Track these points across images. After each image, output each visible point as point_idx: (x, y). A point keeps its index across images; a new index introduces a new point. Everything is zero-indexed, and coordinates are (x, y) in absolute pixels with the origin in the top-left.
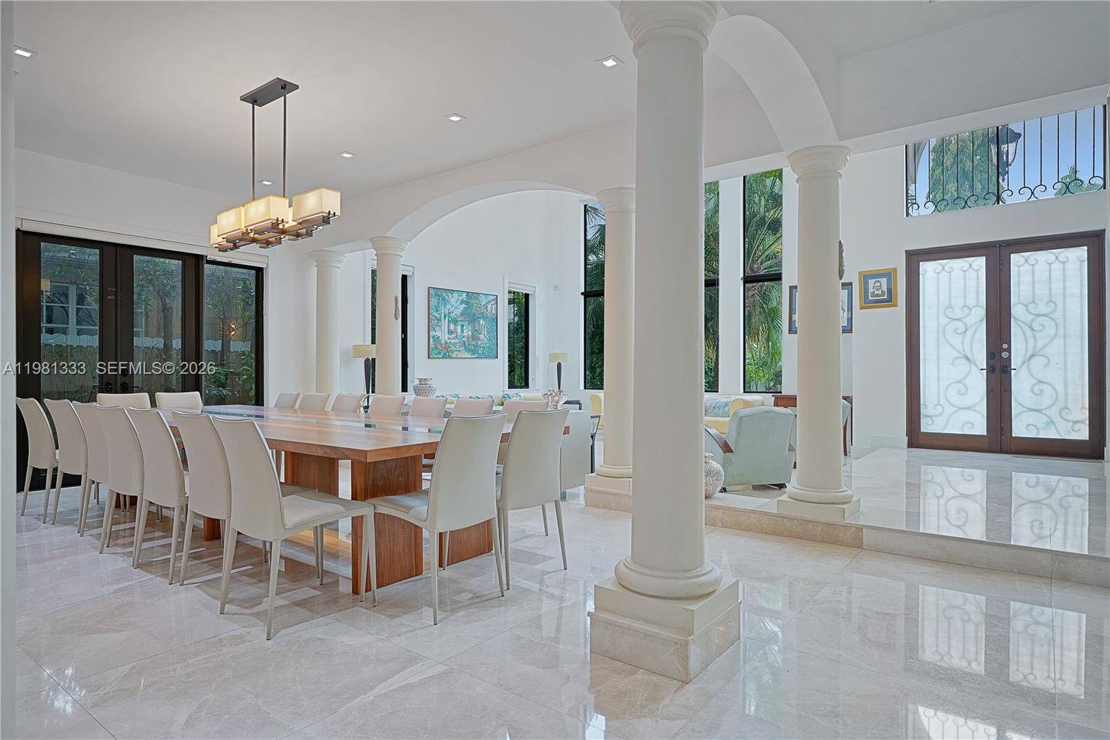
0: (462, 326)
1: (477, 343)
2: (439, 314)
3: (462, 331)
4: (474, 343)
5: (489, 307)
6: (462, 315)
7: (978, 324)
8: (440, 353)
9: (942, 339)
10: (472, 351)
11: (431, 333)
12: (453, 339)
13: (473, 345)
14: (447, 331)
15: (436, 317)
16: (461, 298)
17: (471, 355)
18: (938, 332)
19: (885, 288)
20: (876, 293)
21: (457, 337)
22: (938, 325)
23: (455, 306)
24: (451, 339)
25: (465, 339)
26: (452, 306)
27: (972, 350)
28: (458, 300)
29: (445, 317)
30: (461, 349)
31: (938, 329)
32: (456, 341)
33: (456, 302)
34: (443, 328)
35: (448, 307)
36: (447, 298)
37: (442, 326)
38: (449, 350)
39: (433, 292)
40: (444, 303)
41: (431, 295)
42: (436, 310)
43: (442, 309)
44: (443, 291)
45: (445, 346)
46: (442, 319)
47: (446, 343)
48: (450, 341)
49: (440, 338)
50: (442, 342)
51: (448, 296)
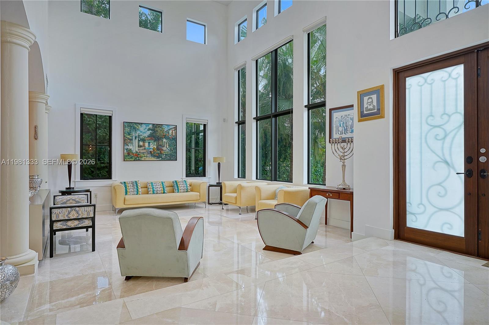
0: (149, 143)
1: (161, 152)
2: (131, 137)
3: (149, 146)
4: (159, 152)
5: (170, 132)
6: (149, 136)
7: (456, 130)
8: (131, 158)
9: (424, 145)
10: (157, 156)
11: (125, 147)
12: (142, 150)
13: (158, 153)
14: (137, 146)
15: (129, 139)
16: (148, 128)
17: (156, 159)
18: (421, 138)
19: (375, 103)
20: (369, 107)
21: (145, 149)
22: (421, 133)
23: (145, 132)
24: (140, 150)
25: (151, 150)
26: (141, 132)
27: (450, 155)
28: (146, 129)
29: (135, 138)
30: (148, 155)
31: (421, 136)
32: (145, 151)
33: (144, 130)
34: (134, 144)
35: (138, 132)
36: (137, 127)
37: (133, 143)
38: (139, 156)
39: (126, 124)
40: (135, 130)
41: (125, 126)
42: (129, 134)
43: (134, 134)
44: (134, 123)
45: (136, 154)
46: (133, 139)
47: (137, 152)
48: (139, 151)
49: (132, 149)
50: (134, 152)
51: (138, 126)
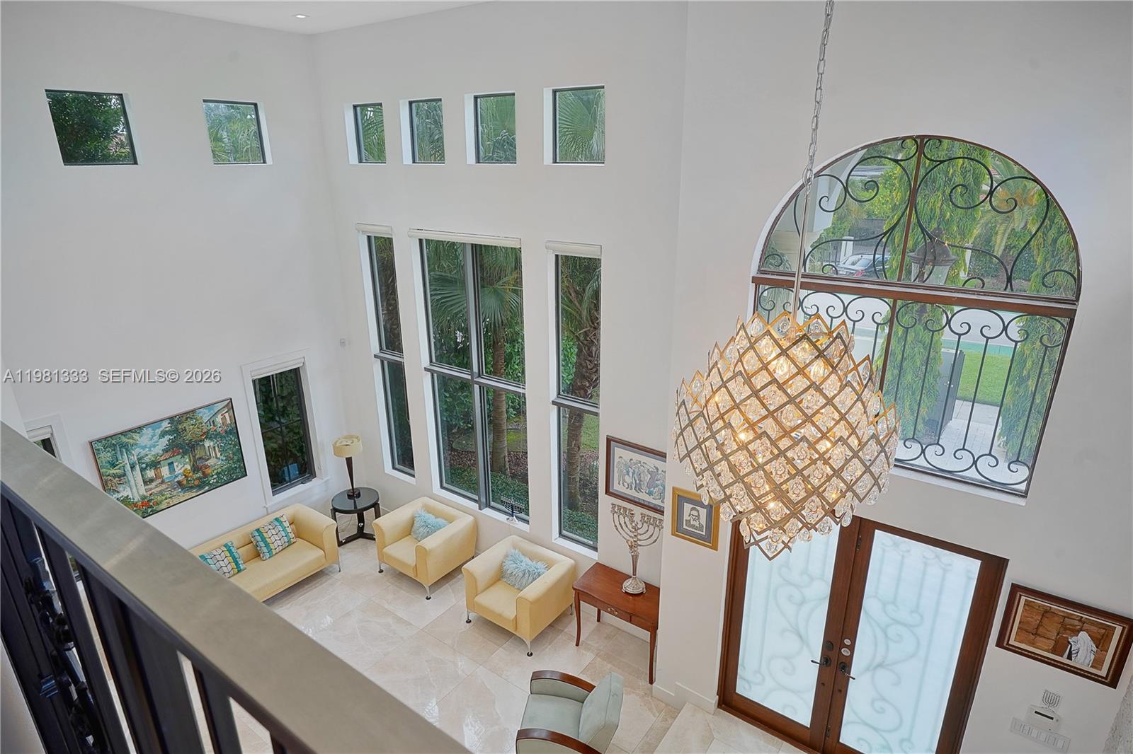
0: (171, 464)
1: (204, 473)
2: (120, 469)
3: (172, 470)
4: (200, 474)
5: (219, 419)
6: (166, 451)
9: (772, 603)
10: (198, 486)
12: (157, 486)
13: (199, 479)
14: (141, 482)
15: (115, 476)
16: (158, 431)
17: (196, 492)
18: (768, 590)
20: (692, 522)
21: (163, 482)
22: (769, 584)
23: (152, 444)
24: (151, 489)
25: (180, 478)
26: (144, 448)
27: (806, 628)
28: (153, 436)
29: (133, 467)
30: (175, 493)
32: (164, 486)
33: (151, 439)
34: (132, 483)
35: (136, 452)
36: (131, 441)
37: (129, 481)
38: (151, 504)
39: (99, 446)
40: (127, 450)
41: (98, 450)
42: (113, 465)
43: (125, 460)
44: (120, 435)
45: (142, 503)
46: (127, 473)
47: (144, 498)
48: (150, 492)
49: (131, 496)
50: (136, 500)
51: (133, 438)
